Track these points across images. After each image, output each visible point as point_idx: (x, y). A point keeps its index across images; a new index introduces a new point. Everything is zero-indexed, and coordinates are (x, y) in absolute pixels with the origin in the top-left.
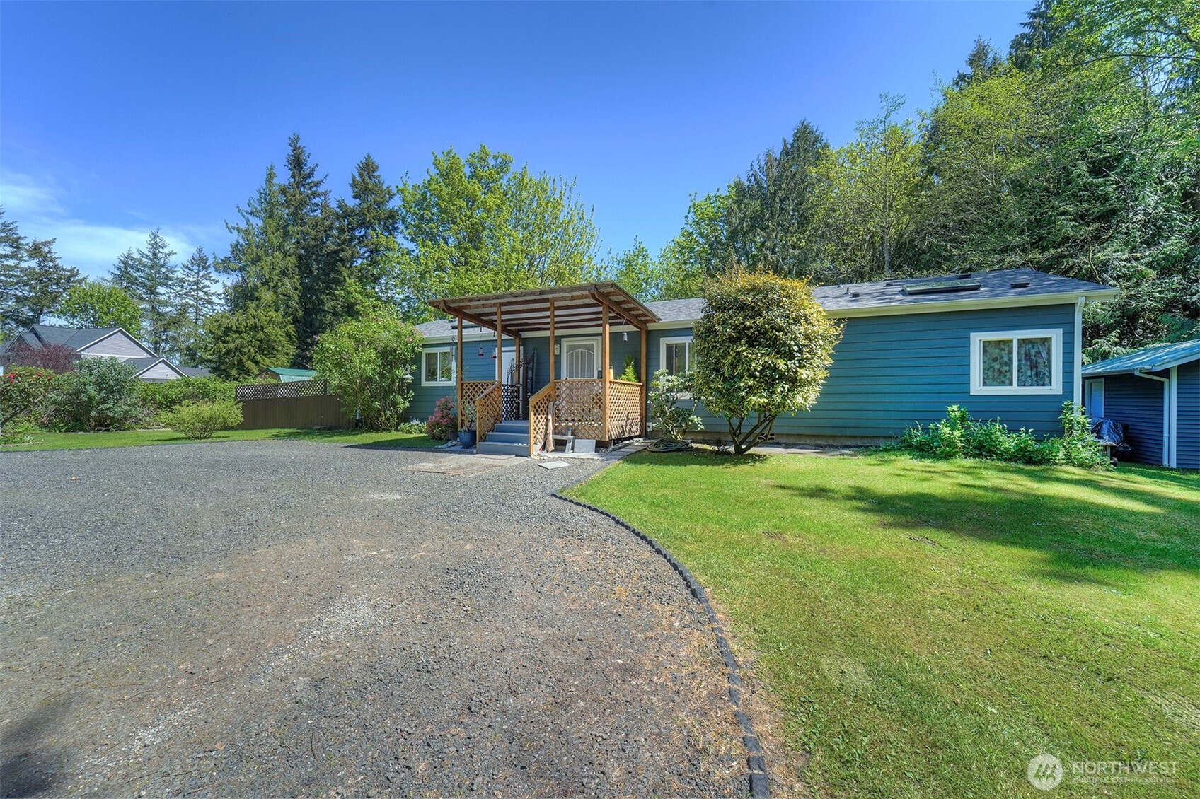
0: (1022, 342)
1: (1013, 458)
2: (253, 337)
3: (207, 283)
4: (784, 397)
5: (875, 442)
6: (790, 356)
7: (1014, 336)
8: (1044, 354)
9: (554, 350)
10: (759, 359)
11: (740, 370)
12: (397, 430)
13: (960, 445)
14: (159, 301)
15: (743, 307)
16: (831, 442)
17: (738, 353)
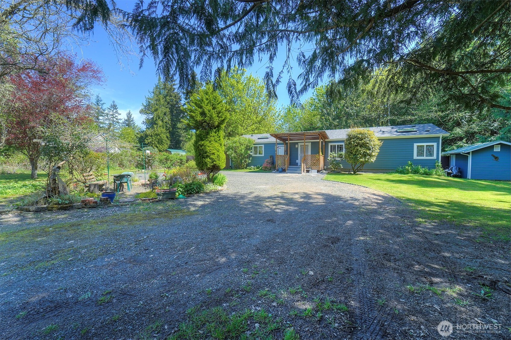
0: (427, 146)
1: (423, 174)
2: (156, 138)
3: (117, 115)
4: (368, 159)
5: (389, 171)
6: (370, 150)
7: (425, 144)
8: (432, 149)
9: (296, 146)
10: (363, 150)
11: (358, 153)
12: (246, 169)
13: (410, 171)
14: (100, 122)
15: (358, 138)
16: (377, 171)
17: (357, 149)
